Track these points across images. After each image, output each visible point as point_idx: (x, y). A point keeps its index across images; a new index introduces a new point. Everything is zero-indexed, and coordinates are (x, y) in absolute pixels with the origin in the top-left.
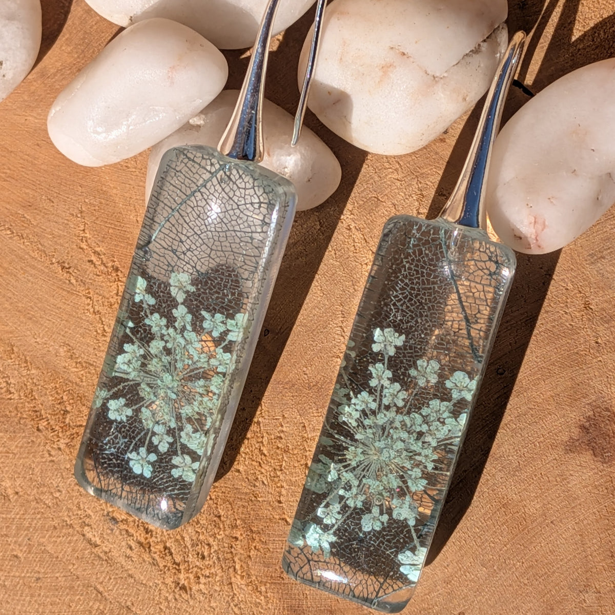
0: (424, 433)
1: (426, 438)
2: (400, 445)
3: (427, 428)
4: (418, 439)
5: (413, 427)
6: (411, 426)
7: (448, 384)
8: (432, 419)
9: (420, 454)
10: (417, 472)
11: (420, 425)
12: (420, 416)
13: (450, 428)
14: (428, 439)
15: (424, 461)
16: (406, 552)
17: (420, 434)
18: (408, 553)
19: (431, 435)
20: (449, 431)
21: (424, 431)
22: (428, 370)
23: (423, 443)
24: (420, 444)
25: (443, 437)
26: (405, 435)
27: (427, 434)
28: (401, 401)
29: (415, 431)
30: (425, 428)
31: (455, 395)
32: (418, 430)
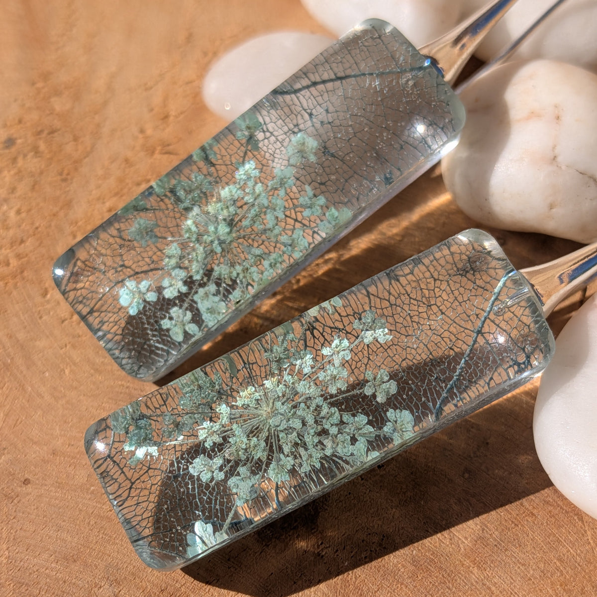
0: (329, 434)
1: (327, 440)
2: (297, 424)
3: (336, 433)
4: (319, 434)
5: (324, 421)
6: (323, 418)
7: (391, 414)
8: (347, 430)
9: (306, 449)
10: (289, 462)
11: (332, 425)
12: (339, 418)
13: (355, 453)
14: (328, 443)
15: (304, 458)
16: (208, 525)
17: (324, 432)
18: (210, 527)
19: (334, 442)
20: (352, 454)
21: (331, 432)
22: (384, 386)
23: (320, 442)
24: (316, 440)
25: (341, 454)
26: (310, 420)
27: (330, 438)
28: (335, 388)
29: (322, 425)
30: (334, 430)
31: (387, 429)
32: (326, 427)
